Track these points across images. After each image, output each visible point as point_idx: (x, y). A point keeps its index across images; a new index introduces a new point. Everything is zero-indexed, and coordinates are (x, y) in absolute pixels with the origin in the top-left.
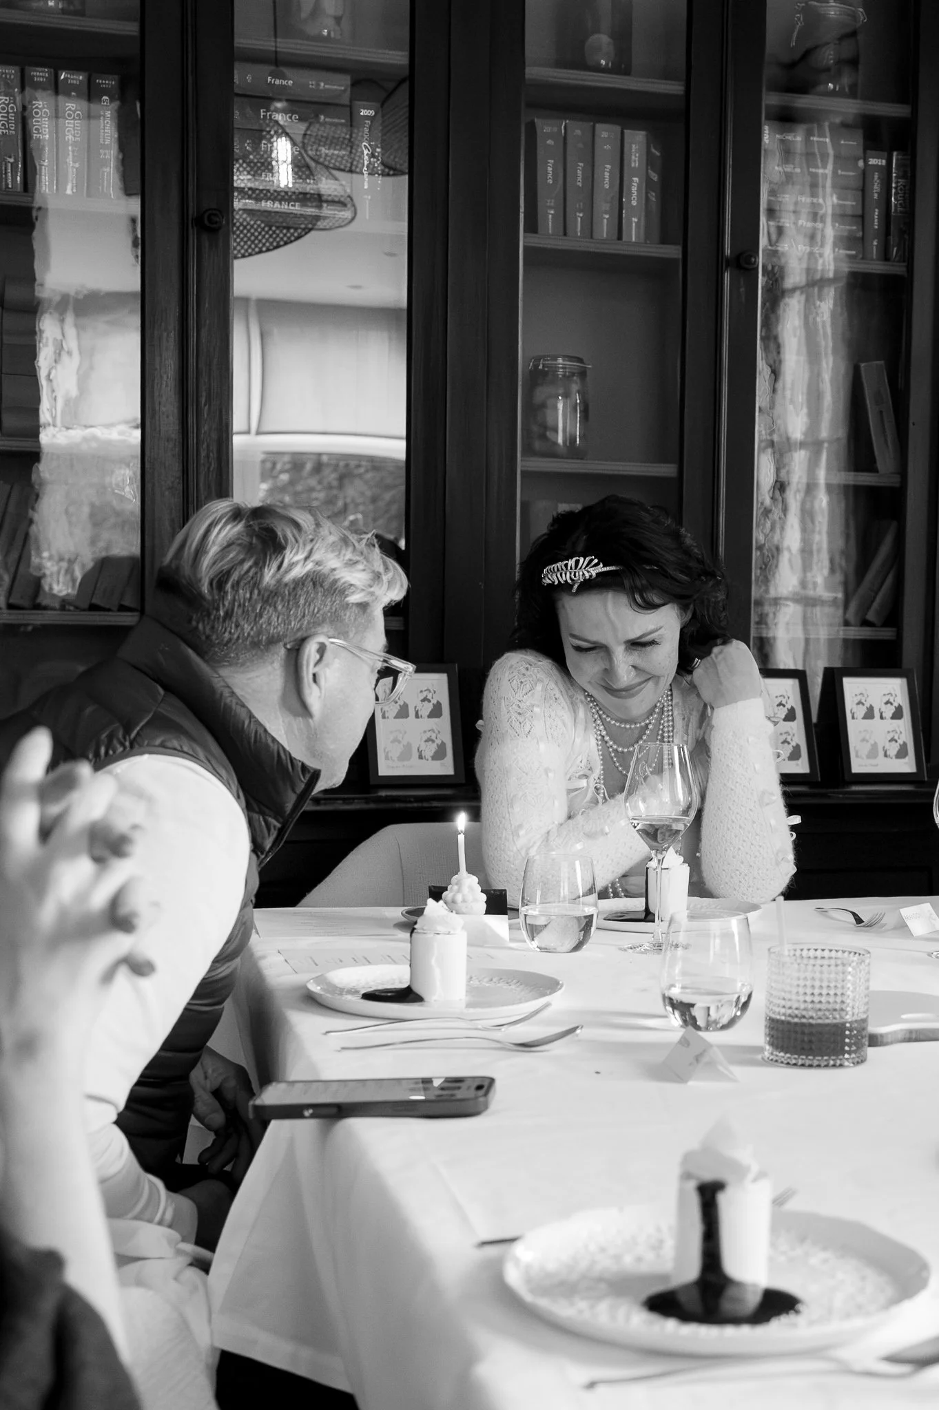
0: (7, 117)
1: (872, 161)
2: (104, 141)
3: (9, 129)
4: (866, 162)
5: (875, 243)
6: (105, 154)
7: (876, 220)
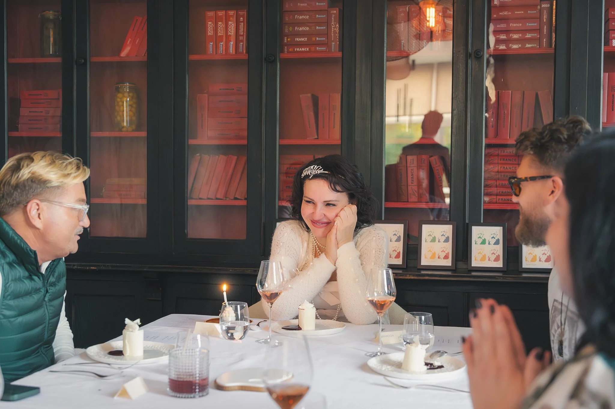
0: (211, 29)
1: (543, 6)
2: (241, 34)
3: (211, 33)
4: (541, 6)
5: (545, 40)
6: (241, 38)
7: (545, 31)
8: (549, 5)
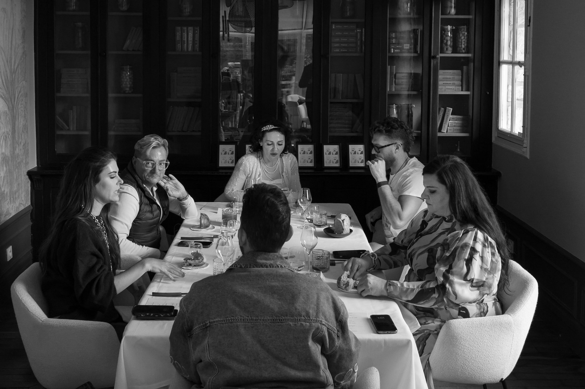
0: (179, 37)
1: (358, 31)
4: (357, 30)
5: (359, 48)
6: (196, 42)
7: (359, 43)
8: (360, 31)
